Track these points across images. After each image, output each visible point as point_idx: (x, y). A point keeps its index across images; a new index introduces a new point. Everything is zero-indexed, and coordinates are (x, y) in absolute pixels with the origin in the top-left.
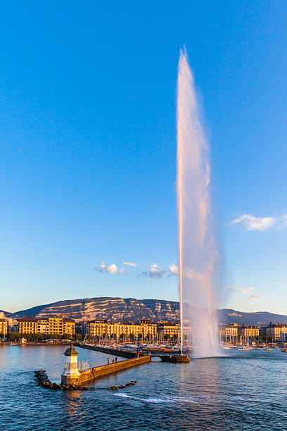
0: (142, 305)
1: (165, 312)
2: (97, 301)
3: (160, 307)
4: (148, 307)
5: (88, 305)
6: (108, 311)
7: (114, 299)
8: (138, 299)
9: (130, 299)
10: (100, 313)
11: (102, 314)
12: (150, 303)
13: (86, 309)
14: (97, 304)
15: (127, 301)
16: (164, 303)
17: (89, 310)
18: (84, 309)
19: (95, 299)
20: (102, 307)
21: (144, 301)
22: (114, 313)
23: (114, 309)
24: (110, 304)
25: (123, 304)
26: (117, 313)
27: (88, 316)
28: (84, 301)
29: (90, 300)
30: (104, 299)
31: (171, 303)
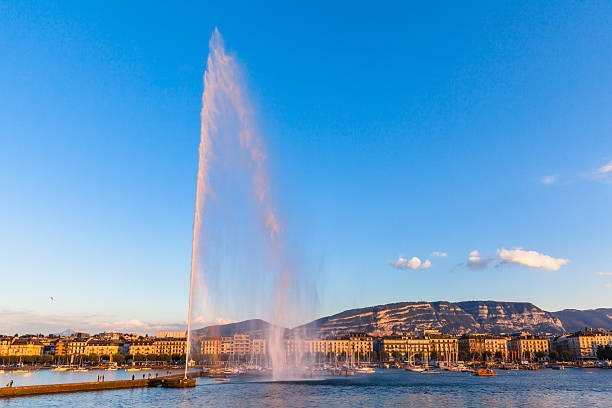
0: (458, 309)
1: (494, 319)
2: (393, 309)
3: (486, 311)
4: (467, 312)
5: (382, 313)
6: (409, 320)
7: (419, 303)
8: (451, 302)
9: (440, 302)
10: (398, 324)
11: (401, 326)
12: (471, 307)
13: (380, 319)
14: (393, 312)
15: (436, 305)
16: (492, 305)
17: (382, 321)
18: (376, 320)
19: (390, 306)
20: (401, 316)
21: (461, 305)
22: (417, 323)
23: (417, 318)
24: (411, 312)
25: (430, 311)
27: (382, 329)
28: (376, 310)
29: (383, 308)
30: (403, 304)
31: (504, 304)
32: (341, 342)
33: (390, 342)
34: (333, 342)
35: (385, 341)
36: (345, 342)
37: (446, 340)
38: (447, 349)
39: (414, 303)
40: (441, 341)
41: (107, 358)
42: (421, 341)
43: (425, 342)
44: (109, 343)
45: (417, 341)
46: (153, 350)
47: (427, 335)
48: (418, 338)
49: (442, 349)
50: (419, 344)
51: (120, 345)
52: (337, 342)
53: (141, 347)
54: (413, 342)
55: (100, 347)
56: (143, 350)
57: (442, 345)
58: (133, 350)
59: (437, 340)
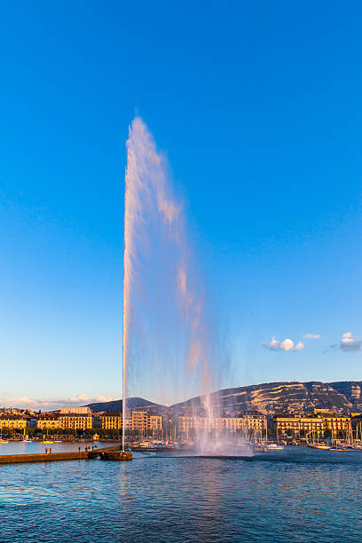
0: (331, 389)
2: (267, 388)
3: (359, 392)
4: (340, 392)
5: (255, 393)
6: (282, 400)
7: (291, 383)
8: (324, 382)
9: (312, 383)
10: (271, 402)
11: (274, 405)
13: (253, 398)
14: (267, 392)
15: (309, 385)
17: (256, 400)
18: (250, 399)
19: (264, 386)
20: (274, 396)
21: (334, 385)
22: (290, 402)
23: (290, 397)
24: (285, 392)
25: (303, 391)
26: (294, 402)
28: (250, 389)
29: (257, 387)
30: (276, 384)
32: (235, 419)
33: (283, 420)
34: (227, 420)
35: (278, 419)
36: (239, 419)
37: (339, 419)
38: (339, 428)
39: (287, 384)
40: (334, 419)
41: (19, 431)
42: (314, 420)
43: (317, 420)
44: (18, 417)
45: (309, 420)
46: (58, 424)
47: (319, 414)
48: (310, 417)
49: (335, 428)
50: (312, 423)
51: (28, 419)
52: (231, 419)
53: (47, 422)
54: (305, 420)
55: (11, 422)
56: (49, 424)
57: (334, 424)
58: (40, 424)
59: (329, 419)
